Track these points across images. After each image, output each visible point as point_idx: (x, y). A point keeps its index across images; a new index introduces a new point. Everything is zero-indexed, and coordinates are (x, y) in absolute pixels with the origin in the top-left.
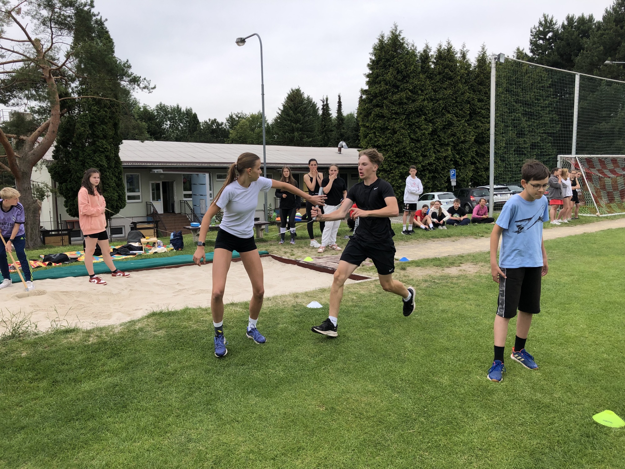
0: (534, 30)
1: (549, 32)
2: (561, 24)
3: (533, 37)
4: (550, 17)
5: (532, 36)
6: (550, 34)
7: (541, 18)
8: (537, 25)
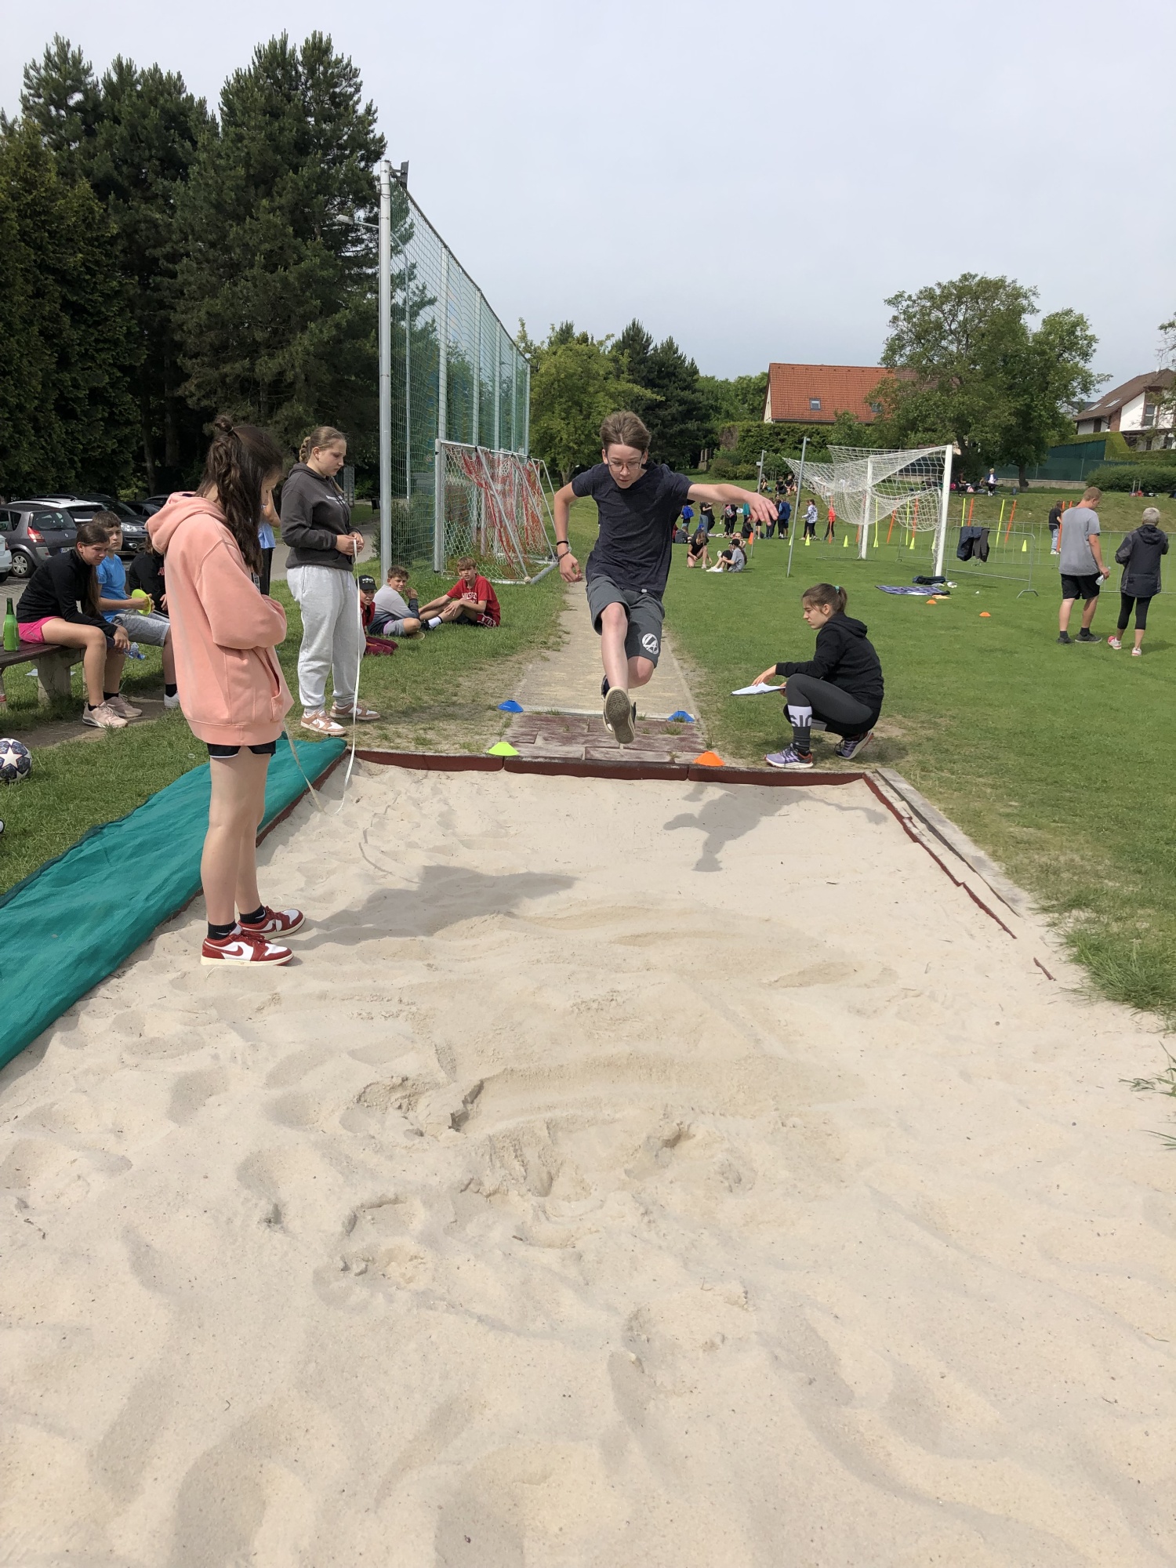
0: (32, 73)
1: (74, 89)
2: (101, 76)
3: (32, 92)
4: (74, 48)
5: (29, 87)
6: (78, 97)
7: (50, 45)
8: (41, 61)
